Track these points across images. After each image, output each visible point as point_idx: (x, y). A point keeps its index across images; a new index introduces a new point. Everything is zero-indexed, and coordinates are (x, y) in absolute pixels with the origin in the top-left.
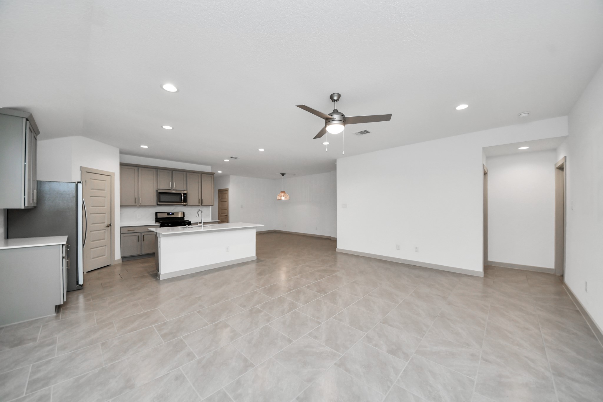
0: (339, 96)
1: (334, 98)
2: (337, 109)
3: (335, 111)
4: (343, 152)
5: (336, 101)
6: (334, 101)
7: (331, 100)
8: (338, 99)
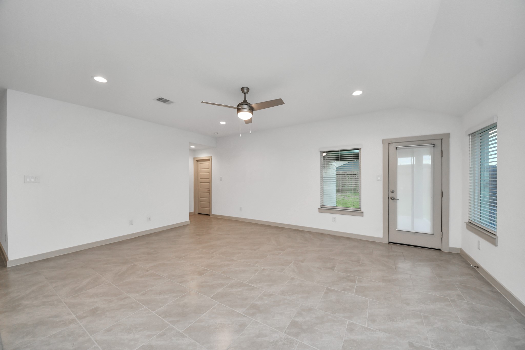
0: (248, 89)
1: (244, 91)
2: (246, 100)
3: (245, 102)
5: (246, 93)
6: (244, 93)
7: (242, 92)
8: (247, 92)
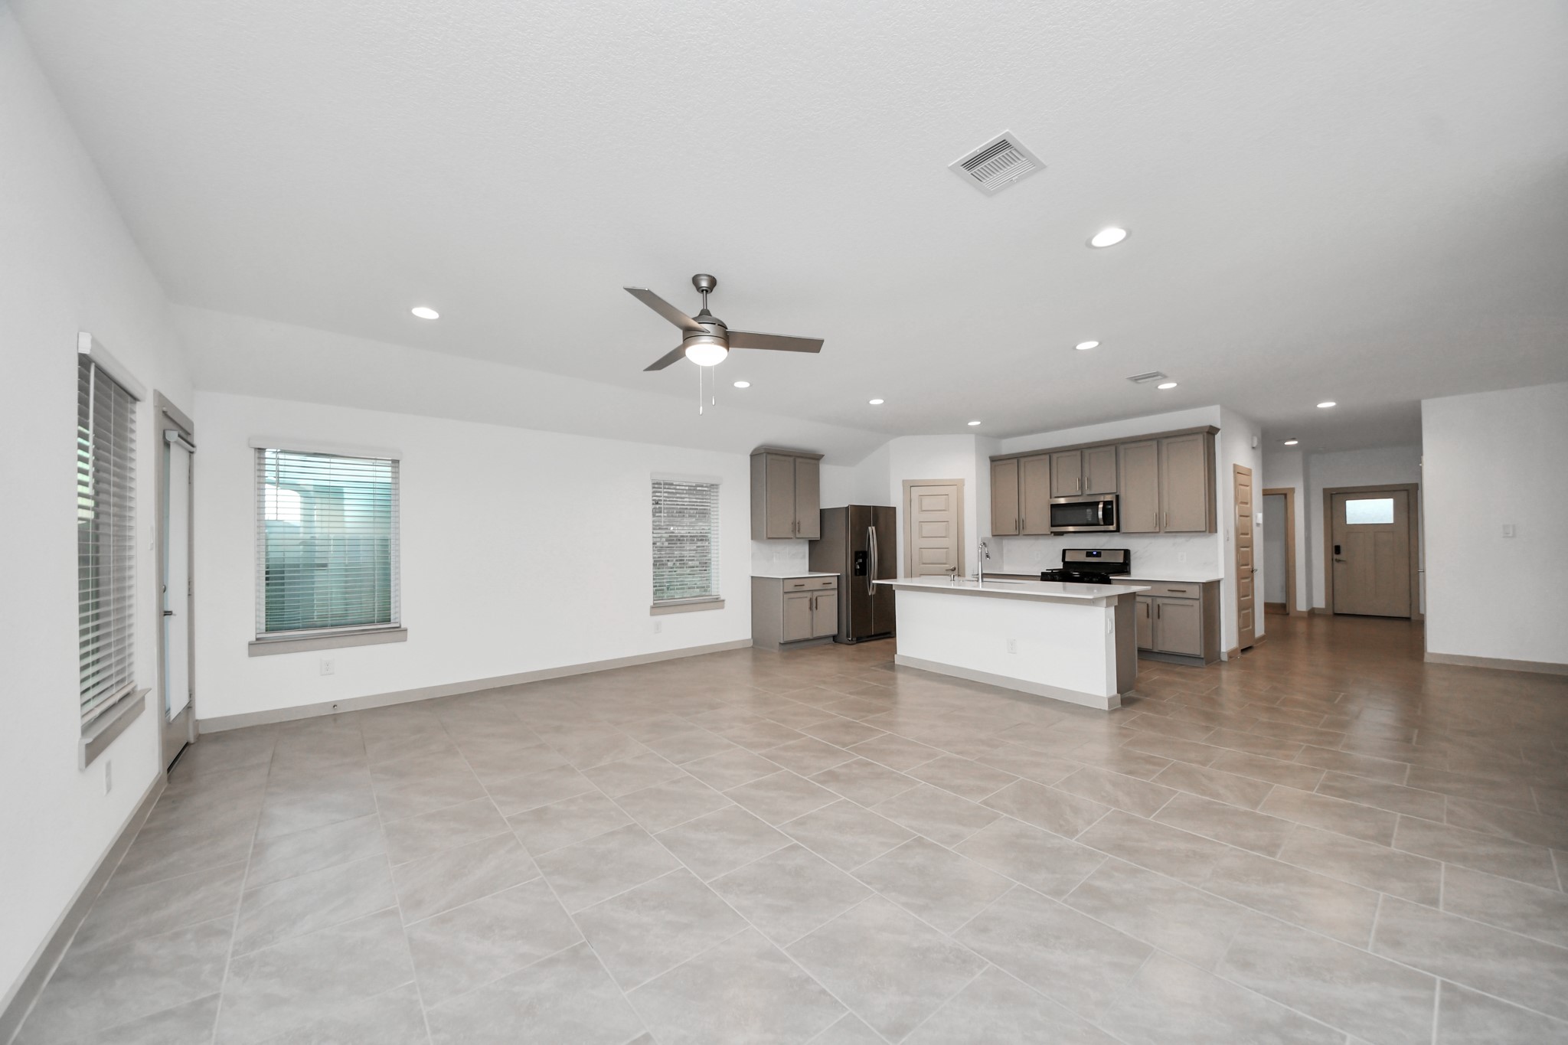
0: (713, 282)
1: (704, 285)
2: (710, 312)
3: (705, 313)
4: (701, 408)
5: (707, 292)
6: (703, 291)
7: (694, 288)
8: (711, 289)
